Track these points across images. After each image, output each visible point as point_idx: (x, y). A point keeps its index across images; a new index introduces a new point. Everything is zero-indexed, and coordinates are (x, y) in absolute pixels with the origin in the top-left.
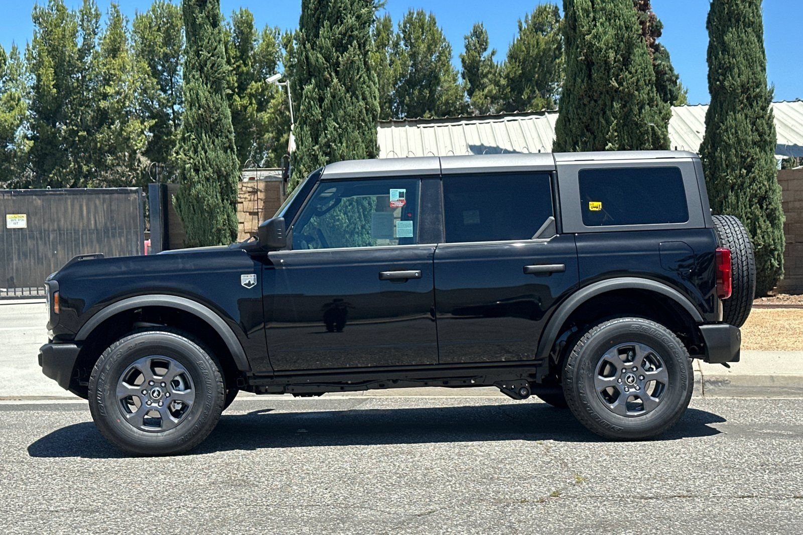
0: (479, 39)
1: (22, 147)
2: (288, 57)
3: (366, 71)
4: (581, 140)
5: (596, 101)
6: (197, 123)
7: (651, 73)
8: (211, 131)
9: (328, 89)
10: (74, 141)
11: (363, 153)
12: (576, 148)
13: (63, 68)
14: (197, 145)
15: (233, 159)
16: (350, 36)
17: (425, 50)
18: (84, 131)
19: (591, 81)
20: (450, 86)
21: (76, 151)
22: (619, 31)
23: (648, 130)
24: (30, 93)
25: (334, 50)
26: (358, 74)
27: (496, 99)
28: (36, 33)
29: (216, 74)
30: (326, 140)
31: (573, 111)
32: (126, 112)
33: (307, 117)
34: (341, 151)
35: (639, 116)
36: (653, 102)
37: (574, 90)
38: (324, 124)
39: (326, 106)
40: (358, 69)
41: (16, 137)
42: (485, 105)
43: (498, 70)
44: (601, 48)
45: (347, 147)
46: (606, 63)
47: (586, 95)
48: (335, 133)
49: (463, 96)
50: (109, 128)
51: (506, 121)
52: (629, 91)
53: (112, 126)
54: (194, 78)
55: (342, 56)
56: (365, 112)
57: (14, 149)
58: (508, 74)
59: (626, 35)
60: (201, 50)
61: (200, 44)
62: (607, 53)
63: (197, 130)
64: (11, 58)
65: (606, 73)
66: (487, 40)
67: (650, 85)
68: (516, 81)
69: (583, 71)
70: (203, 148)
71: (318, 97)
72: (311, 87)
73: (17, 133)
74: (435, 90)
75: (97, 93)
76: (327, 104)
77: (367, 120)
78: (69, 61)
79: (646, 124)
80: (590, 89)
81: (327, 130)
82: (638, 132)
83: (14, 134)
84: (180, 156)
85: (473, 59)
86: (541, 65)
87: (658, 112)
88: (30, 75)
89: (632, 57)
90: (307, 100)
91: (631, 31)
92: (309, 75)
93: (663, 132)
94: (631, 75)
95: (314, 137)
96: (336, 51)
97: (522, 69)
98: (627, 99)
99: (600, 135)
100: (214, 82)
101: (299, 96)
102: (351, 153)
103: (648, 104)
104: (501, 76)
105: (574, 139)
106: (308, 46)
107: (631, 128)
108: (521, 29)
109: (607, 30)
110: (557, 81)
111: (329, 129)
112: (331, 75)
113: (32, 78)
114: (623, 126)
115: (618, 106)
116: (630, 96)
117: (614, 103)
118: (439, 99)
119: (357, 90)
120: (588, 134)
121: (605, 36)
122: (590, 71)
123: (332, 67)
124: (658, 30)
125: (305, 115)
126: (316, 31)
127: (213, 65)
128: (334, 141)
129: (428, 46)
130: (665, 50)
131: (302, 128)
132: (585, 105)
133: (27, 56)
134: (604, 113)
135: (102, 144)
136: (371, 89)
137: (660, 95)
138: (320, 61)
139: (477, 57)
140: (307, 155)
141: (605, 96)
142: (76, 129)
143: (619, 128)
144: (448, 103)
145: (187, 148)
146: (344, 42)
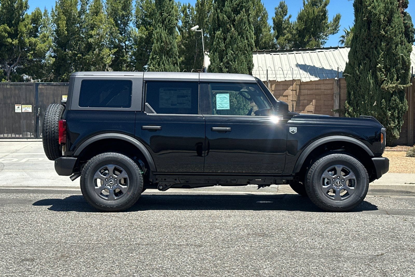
0: (282, 10)
1: (49, 61)
2: (184, 18)
3: (249, 25)
4: (363, 62)
5: (372, 42)
6: (160, 50)
7: (402, 27)
8: (167, 54)
9: (229, 33)
10: (75, 59)
11: (246, 67)
12: (360, 66)
13: (70, 21)
14: (160, 62)
15: (177, 69)
16: (241, 6)
17: (255, 14)
18: (80, 54)
19: (370, 31)
20: (267, 34)
21: (76, 64)
22: (386, 5)
23: (400, 57)
24: (53, 34)
25: (233, 13)
26: (244, 26)
27: (290, 41)
28: (57, 3)
29: (171, 25)
30: (227, 60)
31: (359, 47)
32: (102, 44)
33: (217, 48)
34: (234, 66)
35: (395, 50)
36: (403, 42)
37: (359, 36)
38: (226, 52)
39: (227, 42)
40: (245, 23)
41: (46, 56)
42: (285, 44)
43: (292, 26)
44: (376, 14)
45: (238, 64)
46: (379, 21)
47: (366, 38)
48: (232, 56)
49: (273, 39)
50: (93, 53)
51: (317, 52)
52: (391, 37)
53: (94, 52)
54: (159, 27)
55: (237, 16)
56: (247, 46)
57: (45, 62)
58: (297, 28)
59: (390, 7)
60: (163, 13)
61: (162, 9)
62: (379, 16)
63: (160, 54)
64: (44, 16)
65: (379, 27)
66: (287, 9)
67: (401, 34)
68: (301, 32)
69: (365, 26)
70: (163, 63)
71: (223, 37)
72: (219, 32)
73: (47, 54)
74: (259, 36)
75: (87, 35)
76: (228, 41)
77: (248, 50)
78: (74, 18)
79: (399, 54)
80: (369, 35)
81: (228, 55)
82: (394, 58)
83: (45, 55)
84: (151, 67)
85: (279, 20)
86: (315, 24)
87: (405, 48)
88: (54, 24)
89: (393, 18)
90: (217, 39)
91: (393, 5)
92: (219, 26)
93: (408, 59)
94: (392, 28)
95: (220, 58)
96: (234, 14)
97: (305, 25)
98: (389, 41)
99: (374, 59)
100: (169, 29)
101: (213, 37)
102: (240, 67)
103: (400, 44)
104: (293, 29)
105: (359, 61)
106: (219, 11)
107: (391, 56)
108: (304, 4)
109: (380, 4)
110: (323, 32)
111: (229, 54)
112: (230, 26)
113: (54, 26)
114: (386, 55)
115: (384, 45)
116: (391, 40)
117: (382, 43)
118: (261, 40)
119: (243, 34)
120: (367, 59)
121: (379, 7)
122: (369, 25)
123: (231, 22)
124: (406, 4)
125: (216, 47)
126: (223, 3)
127: (169, 20)
128: (231, 61)
129: (257, 12)
130: (409, 15)
131: (214, 54)
132: (365, 43)
133: (52, 15)
134: (376, 48)
135: (89, 60)
136: (250, 34)
137: (406, 39)
138: (225, 19)
139: (281, 19)
140: (216, 68)
141: (377, 39)
142: (76, 53)
143: (384, 56)
144: (266, 43)
145: (154, 63)
146: (238, 9)
